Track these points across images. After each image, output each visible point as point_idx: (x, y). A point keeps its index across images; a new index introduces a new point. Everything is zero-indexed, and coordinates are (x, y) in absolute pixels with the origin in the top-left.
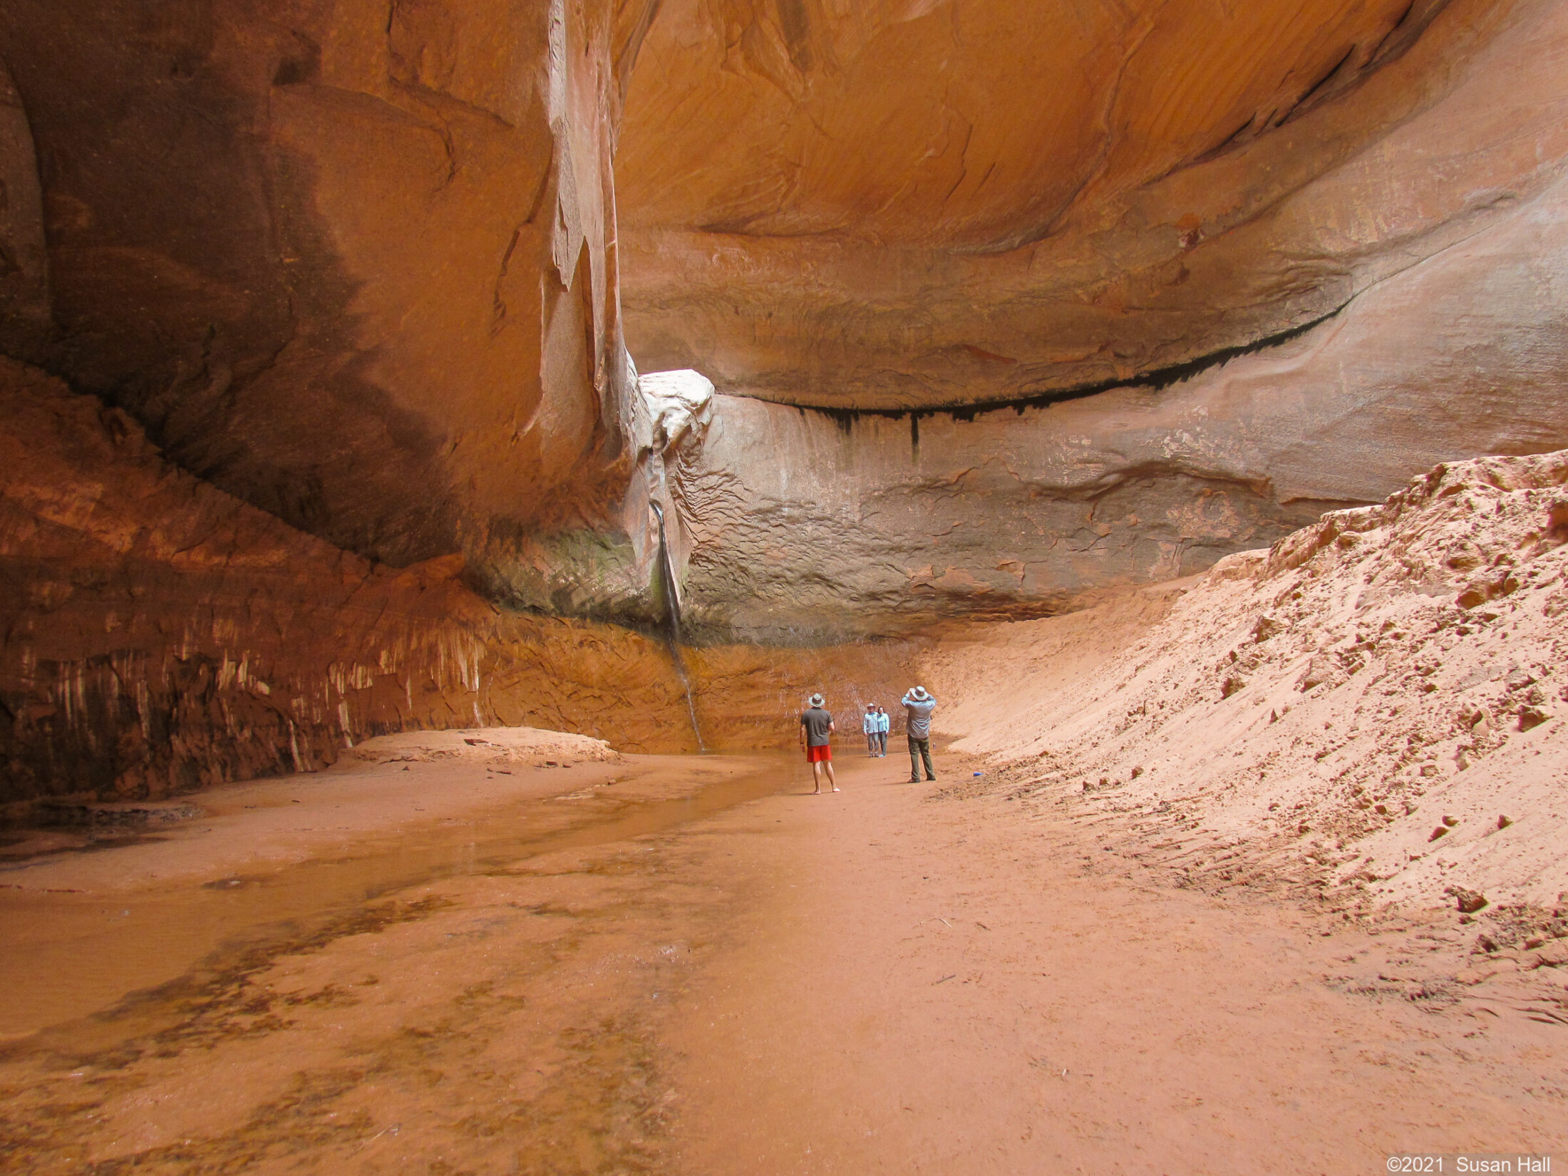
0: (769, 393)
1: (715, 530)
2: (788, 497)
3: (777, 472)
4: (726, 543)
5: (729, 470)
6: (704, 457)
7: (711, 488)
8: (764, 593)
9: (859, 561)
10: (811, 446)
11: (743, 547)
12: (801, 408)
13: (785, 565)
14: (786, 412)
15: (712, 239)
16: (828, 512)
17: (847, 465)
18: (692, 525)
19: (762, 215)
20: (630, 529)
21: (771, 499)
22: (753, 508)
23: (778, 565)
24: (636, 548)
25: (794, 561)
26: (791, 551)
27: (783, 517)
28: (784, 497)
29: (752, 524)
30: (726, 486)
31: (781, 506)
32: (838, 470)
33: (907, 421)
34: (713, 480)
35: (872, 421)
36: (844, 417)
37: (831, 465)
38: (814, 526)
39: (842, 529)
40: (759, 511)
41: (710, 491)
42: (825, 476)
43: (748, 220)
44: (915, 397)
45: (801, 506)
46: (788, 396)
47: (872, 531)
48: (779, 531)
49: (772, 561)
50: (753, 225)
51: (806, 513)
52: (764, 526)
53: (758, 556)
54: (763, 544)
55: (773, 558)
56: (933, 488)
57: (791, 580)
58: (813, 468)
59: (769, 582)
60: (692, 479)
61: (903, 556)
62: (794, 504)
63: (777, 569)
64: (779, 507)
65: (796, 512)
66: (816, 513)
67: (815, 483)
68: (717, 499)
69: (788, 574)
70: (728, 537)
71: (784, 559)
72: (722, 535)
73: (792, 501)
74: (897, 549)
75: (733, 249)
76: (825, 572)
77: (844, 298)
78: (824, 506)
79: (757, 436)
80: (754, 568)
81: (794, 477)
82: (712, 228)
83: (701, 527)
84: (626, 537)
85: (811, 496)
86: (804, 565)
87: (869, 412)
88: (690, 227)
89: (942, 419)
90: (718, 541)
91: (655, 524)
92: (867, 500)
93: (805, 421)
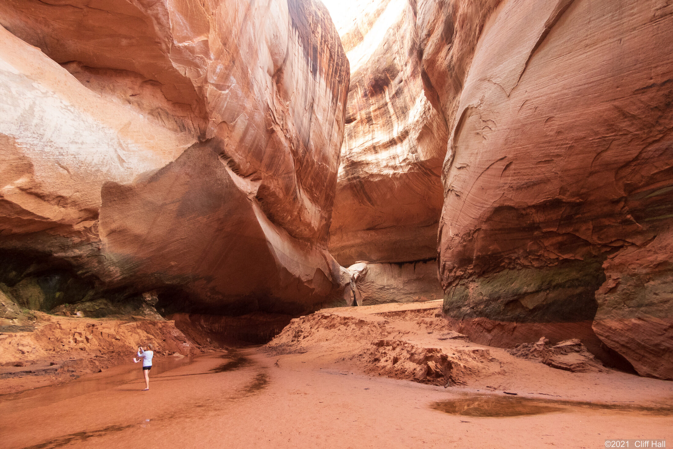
0: (384, 261)
1: (369, 294)
3: (384, 279)
4: (372, 296)
5: (372, 281)
6: (366, 280)
9: (403, 296)
10: (392, 272)
11: (376, 296)
12: (391, 263)
14: (387, 265)
15: (368, 232)
16: (396, 286)
17: (400, 275)
18: (363, 294)
19: (378, 225)
20: (345, 298)
21: (382, 285)
22: (378, 288)
24: (347, 302)
25: (389, 298)
26: (388, 296)
27: (386, 289)
28: (385, 285)
29: (378, 291)
30: (372, 284)
32: (398, 277)
33: (413, 264)
34: (368, 284)
35: (406, 265)
36: (400, 264)
37: (397, 276)
38: (393, 290)
39: (399, 290)
40: (380, 288)
41: (368, 286)
42: (395, 279)
43: (376, 226)
44: (417, 258)
46: (388, 261)
47: (405, 290)
48: (385, 292)
50: (376, 227)
51: (390, 287)
52: (381, 291)
54: (381, 295)
56: (418, 279)
58: (392, 277)
60: (362, 285)
61: (412, 295)
62: (387, 286)
64: (384, 287)
65: (388, 287)
66: (393, 287)
67: (393, 281)
68: (370, 287)
72: (371, 294)
74: (410, 293)
75: (373, 233)
76: (396, 299)
77: (398, 238)
78: (395, 285)
79: (379, 272)
80: (379, 300)
81: (388, 280)
82: (369, 229)
83: (365, 294)
84: (345, 300)
85: (391, 283)
86: (391, 298)
87: (406, 262)
88: (364, 230)
89: (421, 263)
90: (370, 296)
91: (353, 296)
92: (405, 283)
93: (391, 267)
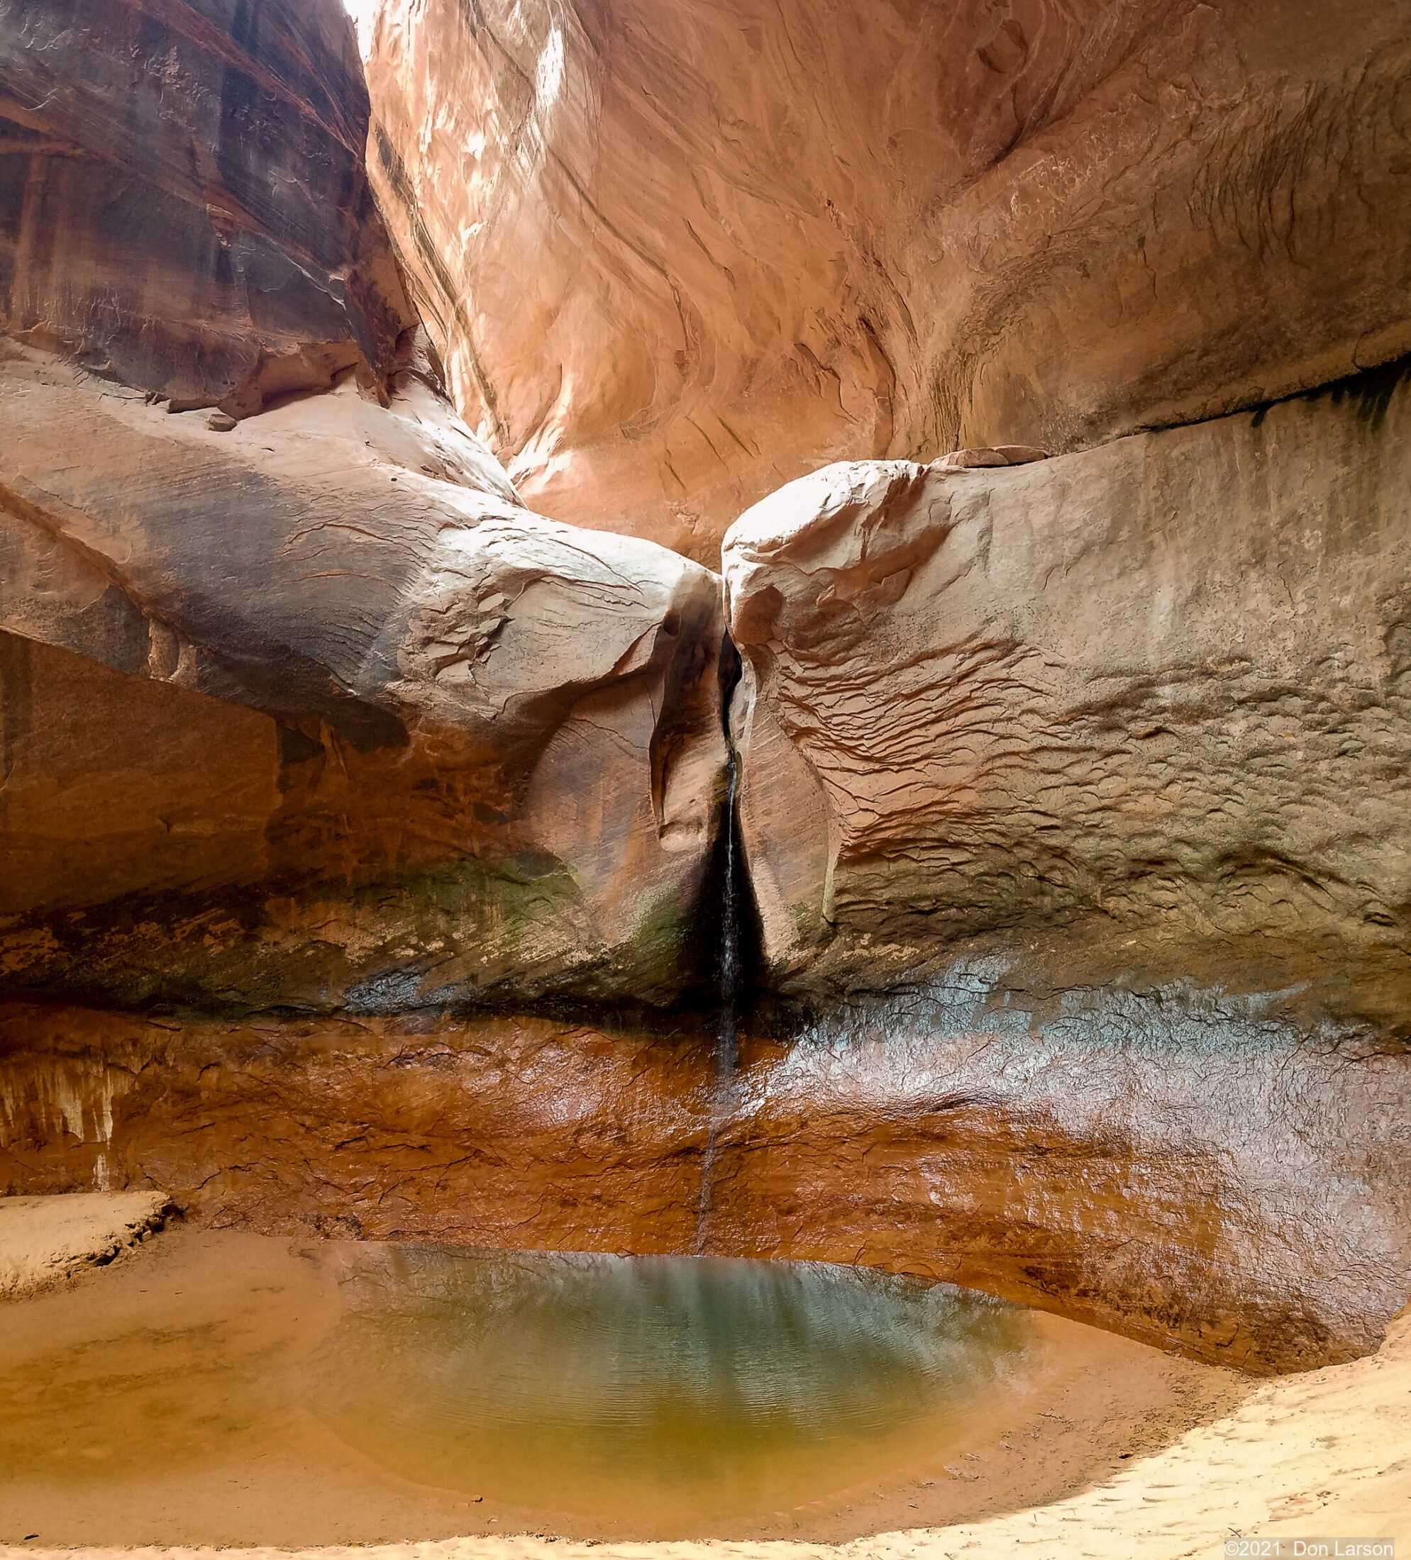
2: (1170, 658)
3: (1144, 599)
4: (996, 800)
6: (894, 627)
7: (932, 686)
8: (1123, 903)
9: (1388, 805)
11: (1053, 801)
13: (1177, 830)
17: (1358, 525)
18: (858, 783)
21: (1118, 673)
22: (1066, 705)
23: (1155, 833)
25: (1198, 820)
27: (1163, 710)
29: (1073, 742)
31: (1151, 683)
34: (940, 667)
36: (1380, 387)
37: (1312, 539)
38: (1254, 720)
39: (1334, 716)
40: (1087, 709)
41: (933, 693)
42: (1289, 575)
45: (1208, 674)
48: (1156, 746)
49: (1138, 825)
51: (1224, 687)
52: (1113, 740)
53: (1098, 816)
54: (1112, 786)
55: (1142, 816)
57: (1193, 867)
59: (1135, 876)
62: (1183, 671)
63: (1154, 845)
64: (1145, 687)
65: (1195, 692)
66: (1252, 682)
67: (1257, 601)
69: (1186, 852)
70: (1001, 782)
71: (1170, 815)
72: (983, 783)
73: (1177, 666)
76: (1285, 843)
78: (1276, 659)
79: (1097, 530)
80: (1086, 847)
81: (1194, 598)
84: (548, 861)
85: (1238, 641)
